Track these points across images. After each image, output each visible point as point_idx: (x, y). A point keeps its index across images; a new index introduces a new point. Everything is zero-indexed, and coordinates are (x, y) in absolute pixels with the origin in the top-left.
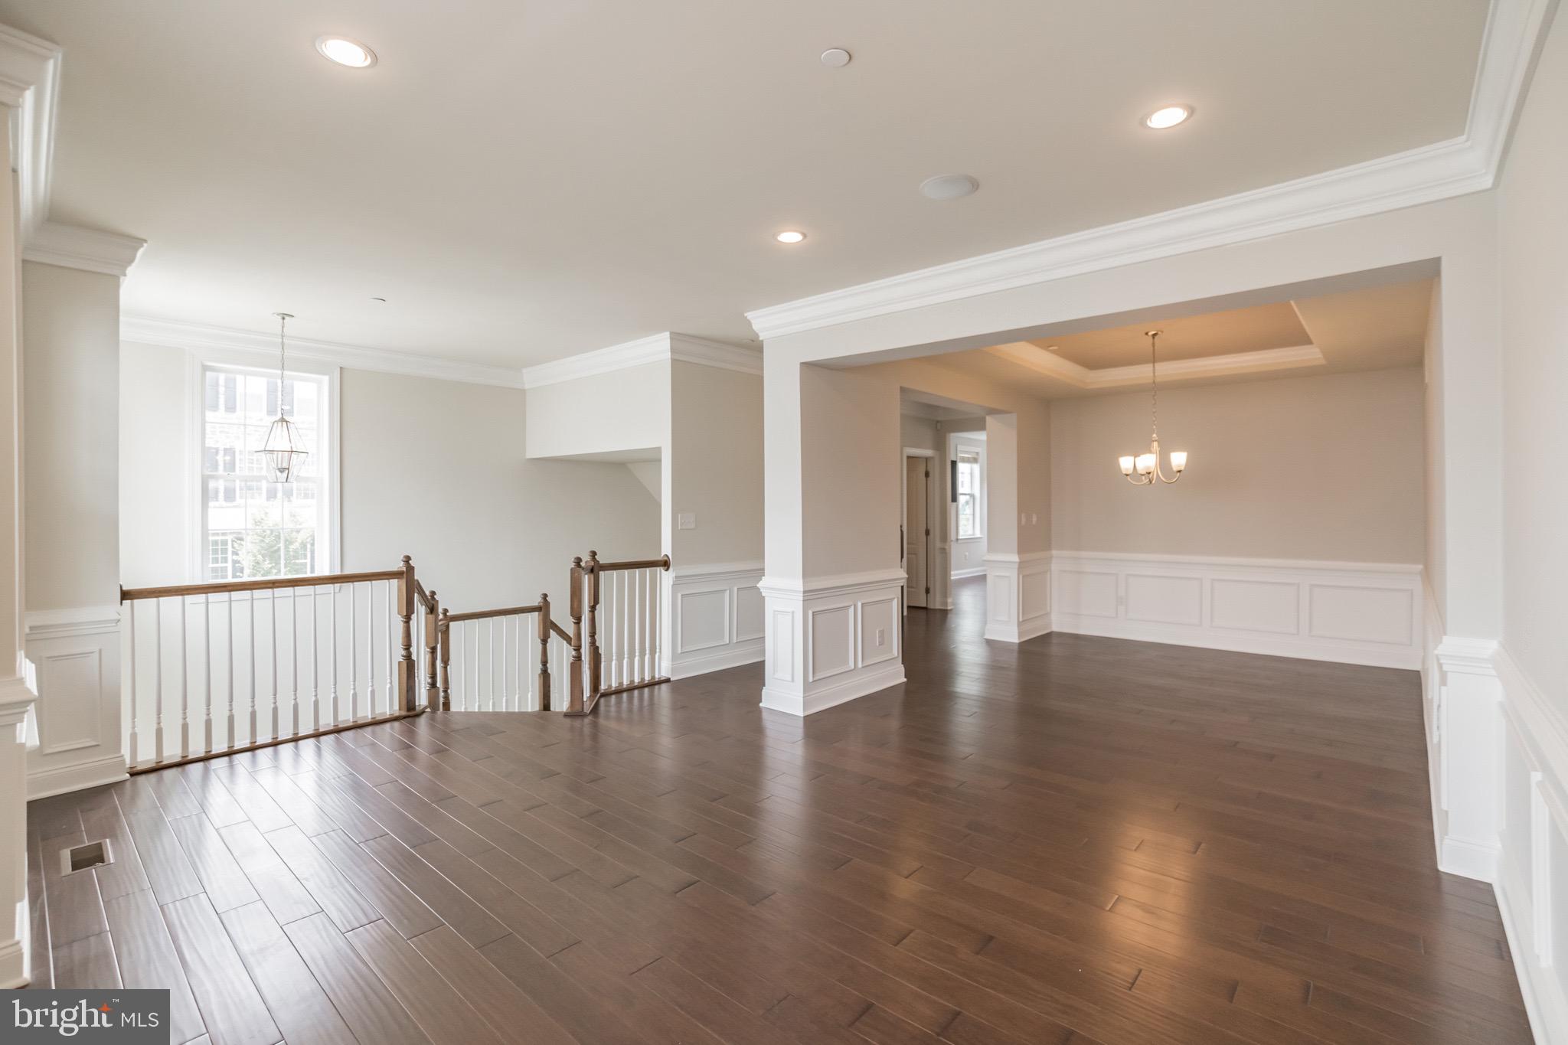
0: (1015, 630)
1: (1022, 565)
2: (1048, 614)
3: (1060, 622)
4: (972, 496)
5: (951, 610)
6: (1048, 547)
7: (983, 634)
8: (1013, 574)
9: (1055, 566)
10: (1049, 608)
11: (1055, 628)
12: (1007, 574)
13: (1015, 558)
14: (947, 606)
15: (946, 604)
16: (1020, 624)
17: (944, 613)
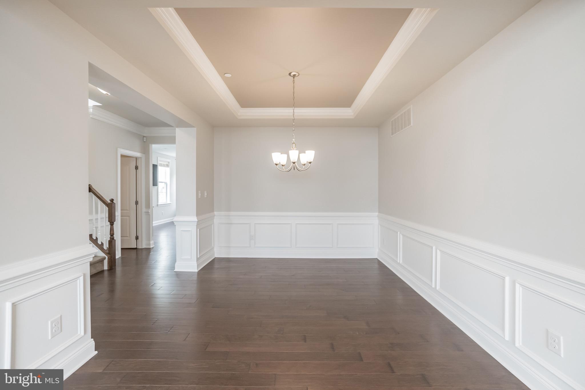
0: (195, 263)
1: (199, 223)
2: (213, 248)
3: (219, 253)
4: (166, 183)
5: (153, 248)
6: (213, 211)
7: (174, 268)
8: (193, 229)
9: (216, 221)
10: (213, 245)
11: (217, 255)
12: (190, 229)
13: (195, 219)
14: (150, 246)
15: (149, 244)
16: (198, 259)
17: (148, 250)
